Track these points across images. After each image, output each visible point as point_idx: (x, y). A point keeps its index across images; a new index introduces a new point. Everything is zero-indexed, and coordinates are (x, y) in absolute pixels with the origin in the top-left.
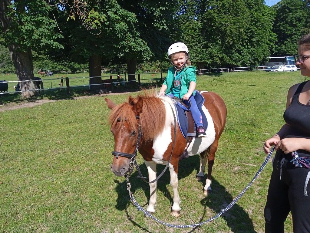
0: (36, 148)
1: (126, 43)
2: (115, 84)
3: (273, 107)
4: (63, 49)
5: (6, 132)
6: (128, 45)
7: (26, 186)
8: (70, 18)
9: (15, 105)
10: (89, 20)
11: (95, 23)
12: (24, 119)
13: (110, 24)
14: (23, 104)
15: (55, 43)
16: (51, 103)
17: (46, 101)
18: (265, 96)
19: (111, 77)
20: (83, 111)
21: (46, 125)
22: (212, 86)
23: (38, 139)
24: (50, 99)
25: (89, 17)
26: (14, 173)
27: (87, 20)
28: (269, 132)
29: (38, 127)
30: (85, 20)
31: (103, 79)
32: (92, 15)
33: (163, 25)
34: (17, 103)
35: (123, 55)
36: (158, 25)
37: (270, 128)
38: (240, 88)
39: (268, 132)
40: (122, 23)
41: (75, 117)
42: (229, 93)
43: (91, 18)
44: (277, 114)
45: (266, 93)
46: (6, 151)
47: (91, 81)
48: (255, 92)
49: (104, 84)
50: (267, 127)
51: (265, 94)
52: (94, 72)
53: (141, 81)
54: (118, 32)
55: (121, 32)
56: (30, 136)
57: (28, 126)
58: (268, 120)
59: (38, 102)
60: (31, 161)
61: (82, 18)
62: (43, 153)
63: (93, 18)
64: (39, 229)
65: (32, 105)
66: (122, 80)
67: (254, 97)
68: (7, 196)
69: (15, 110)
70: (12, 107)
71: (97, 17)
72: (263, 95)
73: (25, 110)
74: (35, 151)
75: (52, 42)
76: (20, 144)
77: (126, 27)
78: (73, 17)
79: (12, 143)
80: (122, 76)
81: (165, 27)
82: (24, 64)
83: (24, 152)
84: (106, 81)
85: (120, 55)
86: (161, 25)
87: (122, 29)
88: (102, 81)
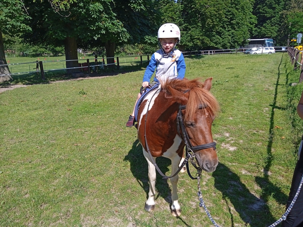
2: (93, 68)
3: (243, 90)
4: (31, 30)
6: (104, 26)
17: (18, 86)
18: (238, 79)
19: (88, 60)
20: (52, 97)
22: (190, 69)
28: (233, 117)
31: (80, 62)
37: (235, 112)
39: (231, 117)
40: (97, 4)
41: (42, 103)
44: (245, 98)
45: (240, 76)
47: (68, 64)
48: (230, 75)
49: (82, 67)
50: (232, 111)
51: (238, 77)
53: (120, 65)
58: (235, 104)
59: (10, 88)
66: (100, 63)
67: (227, 80)
72: (236, 78)
75: (19, 24)
80: (100, 59)
81: (143, 7)
84: (84, 64)
85: (97, 37)
86: (138, 6)
87: (97, 10)
88: (80, 65)
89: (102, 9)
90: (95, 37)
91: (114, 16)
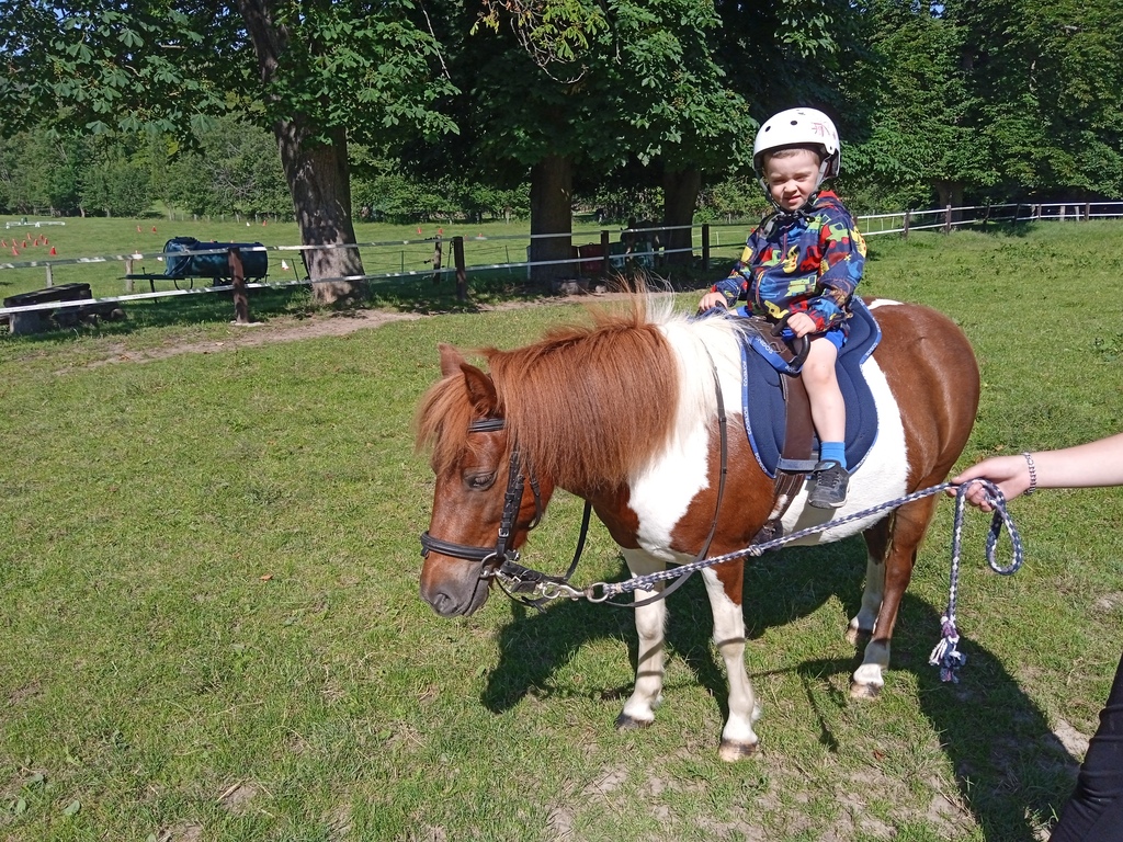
0: (367, 469)
1: (672, 109)
2: (616, 261)
4: (458, 133)
5: (270, 413)
6: (681, 116)
7: (346, 591)
8: (482, 24)
9: (292, 326)
10: (548, 27)
11: (566, 38)
12: (324, 373)
13: (614, 42)
14: (318, 325)
15: (430, 115)
16: (406, 322)
17: (388, 315)
19: (605, 235)
21: (396, 397)
22: (998, 273)
23: (374, 442)
24: (402, 310)
25: (546, 17)
26: (307, 549)
27: (538, 31)
29: (371, 403)
30: (531, 31)
31: (576, 241)
32: (557, 10)
33: (818, 36)
34: (300, 317)
35: (659, 153)
36: (799, 36)
38: (1116, 286)
40: (663, 36)
42: (1070, 305)
43: (552, 21)
46: (276, 476)
47: (536, 250)
49: (579, 260)
52: (548, 217)
53: (713, 253)
54: (648, 67)
55: (657, 66)
56: (346, 431)
57: (340, 398)
59: (364, 317)
60: (355, 512)
61: (520, 24)
62: (390, 490)
63: (561, 19)
64: (396, 737)
65: (346, 326)
68: (288, 622)
69: (294, 343)
70: (284, 333)
71: (574, 17)
73: (327, 342)
74: (366, 479)
75: (419, 111)
76: (317, 456)
77: (676, 49)
78: (491, 21)
79: (291, 450)
81: (827, 42)
82: (322, 190)
83: (333, 483)
84: (587, 250)
85: (649, 153)
86: (808, 38)
87: (662, 59)
88: (573, 252)
89: (679, 54)
90: (645, 153)
91: (719, 78)
